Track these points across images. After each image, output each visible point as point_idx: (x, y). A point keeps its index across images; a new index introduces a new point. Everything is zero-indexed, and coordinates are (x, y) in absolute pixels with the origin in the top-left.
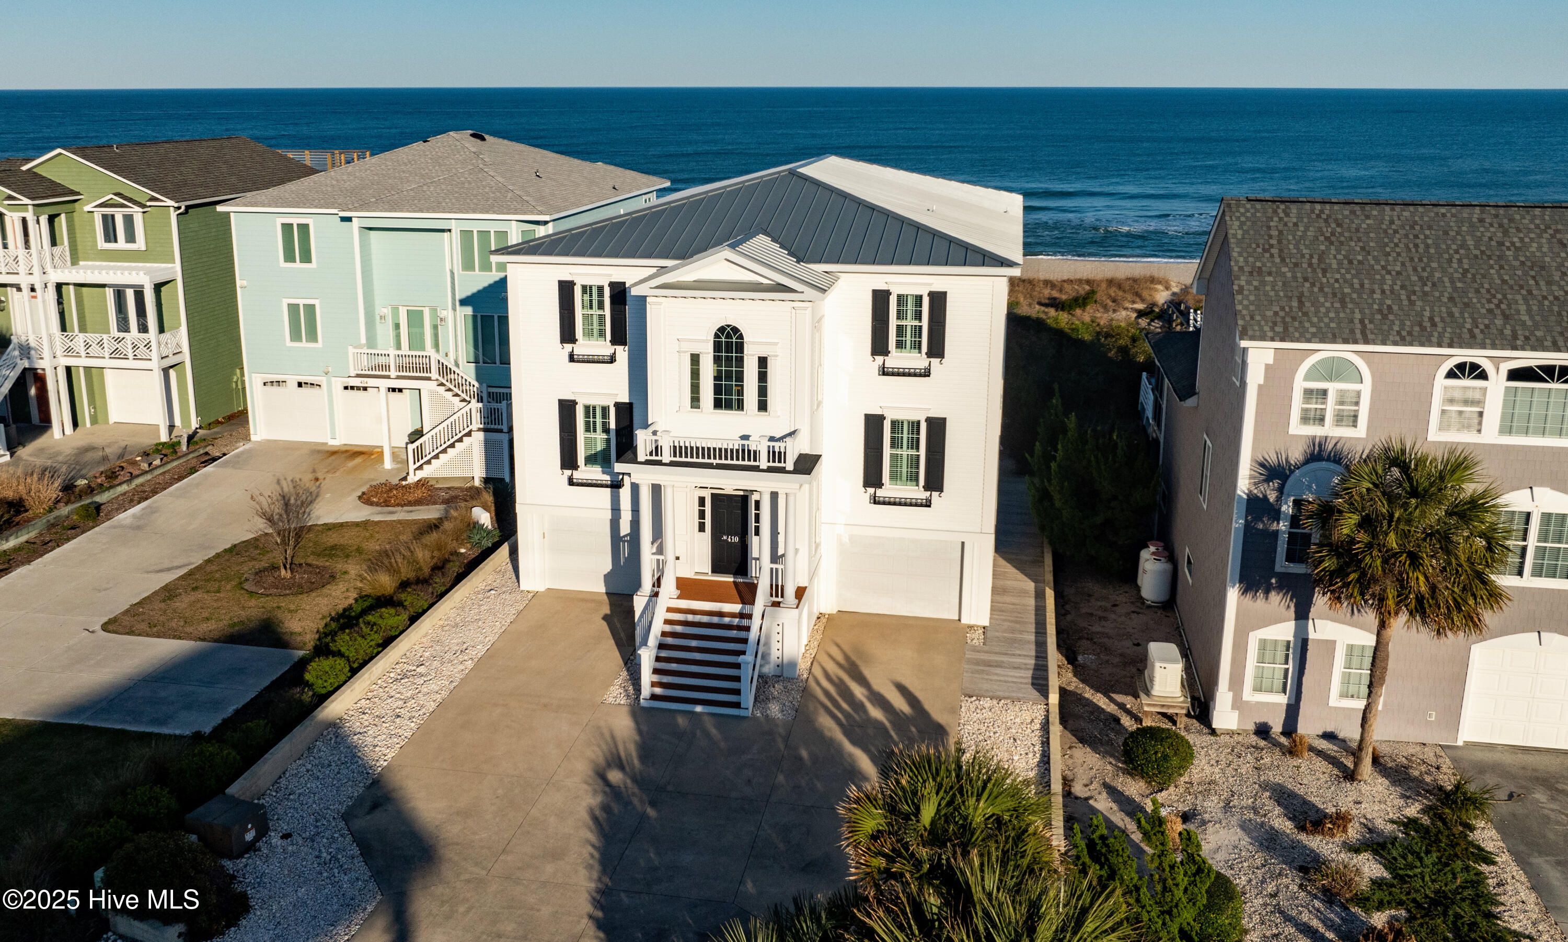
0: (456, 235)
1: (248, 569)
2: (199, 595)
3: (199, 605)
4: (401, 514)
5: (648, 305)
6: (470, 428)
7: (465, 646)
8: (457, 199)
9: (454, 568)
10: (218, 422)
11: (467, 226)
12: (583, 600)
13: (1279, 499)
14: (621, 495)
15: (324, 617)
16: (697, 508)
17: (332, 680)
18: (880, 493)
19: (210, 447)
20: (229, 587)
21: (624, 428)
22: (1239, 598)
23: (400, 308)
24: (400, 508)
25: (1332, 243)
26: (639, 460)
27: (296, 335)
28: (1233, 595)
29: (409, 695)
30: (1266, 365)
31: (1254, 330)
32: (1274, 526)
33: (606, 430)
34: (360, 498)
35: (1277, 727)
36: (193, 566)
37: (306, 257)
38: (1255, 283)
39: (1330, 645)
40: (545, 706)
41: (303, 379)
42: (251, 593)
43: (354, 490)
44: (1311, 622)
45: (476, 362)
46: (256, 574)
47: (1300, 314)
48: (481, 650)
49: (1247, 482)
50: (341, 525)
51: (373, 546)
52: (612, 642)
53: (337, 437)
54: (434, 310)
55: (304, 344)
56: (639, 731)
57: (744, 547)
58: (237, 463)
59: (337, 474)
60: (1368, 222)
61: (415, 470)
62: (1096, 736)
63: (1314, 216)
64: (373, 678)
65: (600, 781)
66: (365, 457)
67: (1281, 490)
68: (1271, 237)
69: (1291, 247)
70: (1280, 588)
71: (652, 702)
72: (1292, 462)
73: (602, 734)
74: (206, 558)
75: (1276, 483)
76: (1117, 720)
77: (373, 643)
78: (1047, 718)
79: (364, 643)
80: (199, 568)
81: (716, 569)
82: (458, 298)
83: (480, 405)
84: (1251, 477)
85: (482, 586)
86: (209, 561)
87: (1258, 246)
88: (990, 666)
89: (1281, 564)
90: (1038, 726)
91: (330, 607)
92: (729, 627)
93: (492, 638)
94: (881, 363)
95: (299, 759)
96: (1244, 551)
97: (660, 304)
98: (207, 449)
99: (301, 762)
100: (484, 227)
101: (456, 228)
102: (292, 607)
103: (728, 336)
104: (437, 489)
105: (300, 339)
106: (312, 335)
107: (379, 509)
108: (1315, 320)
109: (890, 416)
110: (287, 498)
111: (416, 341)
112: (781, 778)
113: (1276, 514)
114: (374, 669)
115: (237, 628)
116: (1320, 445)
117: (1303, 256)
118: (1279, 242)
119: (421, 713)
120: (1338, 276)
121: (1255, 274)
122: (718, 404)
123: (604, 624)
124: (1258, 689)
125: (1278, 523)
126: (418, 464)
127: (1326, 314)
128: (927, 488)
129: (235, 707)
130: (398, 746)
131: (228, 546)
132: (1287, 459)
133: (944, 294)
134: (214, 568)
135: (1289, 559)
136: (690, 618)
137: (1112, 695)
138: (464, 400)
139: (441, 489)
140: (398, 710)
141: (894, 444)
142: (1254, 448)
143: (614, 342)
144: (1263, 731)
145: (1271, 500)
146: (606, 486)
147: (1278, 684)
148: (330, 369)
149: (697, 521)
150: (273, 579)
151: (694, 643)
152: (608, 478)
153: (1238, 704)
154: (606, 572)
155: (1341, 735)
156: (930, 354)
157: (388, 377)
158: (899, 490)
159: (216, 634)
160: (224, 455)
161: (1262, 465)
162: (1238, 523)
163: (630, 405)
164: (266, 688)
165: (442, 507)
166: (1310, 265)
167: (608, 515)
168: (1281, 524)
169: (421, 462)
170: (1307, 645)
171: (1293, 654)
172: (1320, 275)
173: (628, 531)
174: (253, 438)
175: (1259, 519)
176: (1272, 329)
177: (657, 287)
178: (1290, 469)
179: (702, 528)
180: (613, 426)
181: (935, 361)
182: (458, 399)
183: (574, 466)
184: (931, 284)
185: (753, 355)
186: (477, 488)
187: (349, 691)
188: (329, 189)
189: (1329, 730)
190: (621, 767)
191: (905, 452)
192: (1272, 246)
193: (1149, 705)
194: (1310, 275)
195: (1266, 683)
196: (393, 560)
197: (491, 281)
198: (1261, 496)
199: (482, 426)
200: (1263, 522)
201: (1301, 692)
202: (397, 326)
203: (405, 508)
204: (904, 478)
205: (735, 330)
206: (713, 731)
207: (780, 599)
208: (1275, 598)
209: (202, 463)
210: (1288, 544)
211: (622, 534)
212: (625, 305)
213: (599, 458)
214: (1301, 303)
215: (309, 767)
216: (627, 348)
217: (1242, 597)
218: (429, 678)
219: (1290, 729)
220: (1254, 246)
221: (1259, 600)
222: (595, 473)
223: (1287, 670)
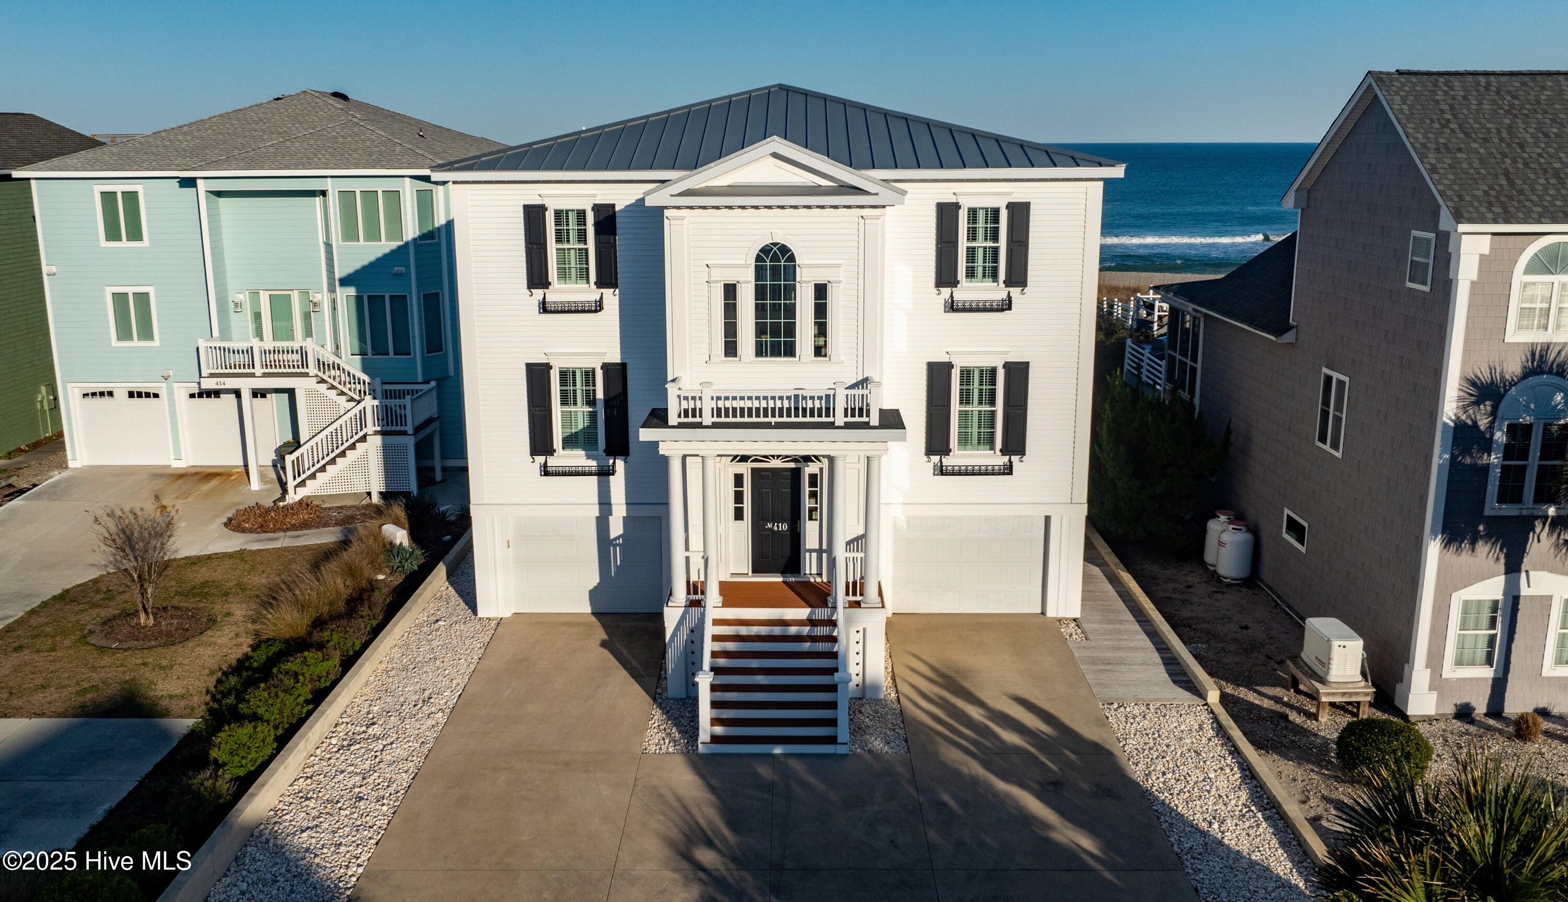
0: (333, 199)
1: (90, 618)
2: (25, 656)
3: (27, 670)
4: (284, 541)
5: (666, 222)
6: (365, 431)
7: (427, 694)
8: (332, 155)
9: (381, 598)
10: (20, 450)
11: (347, 185)
12: (566, 624)
13: (1491, 427)
14: (612, 484)
15: (212, 673)
16: (731, 489)
17: (253, 755)
18: (948, 461)
19: (14, 478)
20: (67, 642)
21: (615, 398)
22: (1441, 552)
23: (261, 292)
24: (282, 534)
25: (1516, 116)
26: (670, 424)
27: (124, 332)
28: (1433, 550)
29: (367, 765)
30: (1481, 255)
31: (1468, 212)
32: (1485, 459)
33: (591, 401)
34: (225, 525)
35: (1481, 708)
36: (11, 620)
37: (135, 234)
38: (1448, 161)
39: (1546, 601)
40: (567, 764)
41: (136, 387)
42: (101, 649)
43: (216, 516)
44: (1523, 575)
45: (363, 353)
46: (104, 623)
47: (1515, 193)
48: (449, 698)
49: (1454, 405)
50: (209, 557)
51: (259, 580)
52: (625, 673)
53: (183, 457)
54: (305, 293)
55: (136, 343)
56: (713, 789)
57: (796, 537)
58: (56, 492)
59: (190, 499)
60: (1546, 93)
61: (296, 487)
62: (1272, 739)
63: (1482, 89)
64: (310, 748)
65: (685, 865)
66: (224, 478)
67: (1494, 413)
68: (1443, 111)
69: (1471, 121)
70: (1488, 537)
71: (713, 745)
72: (1507, 377)
73: (661, 796)
74: (29, 609)
75: (1488, 406)
76: (1285, 717)
77: (301, 699)
78: (1216, 719)
79: (289, 700)
80: (19, 622)
81: (757, 568)
82: (337, 276)
83: (376, 402)
84: (1460, 399)
85: (423, 617)
86: (32, 612)
87: (1432, 121)
88: (1109, 664)
89: (1493, 507)
90: (1211, 733)
91: (218, 658)
92: (799, 638)
93: (460, 681)
94: (948, 296)
95: (225, 875)
96: (1449, 492)
97: (683, 218)
98: (10, 481)
99: (229, 880)
100: (369, 185)
101: (333, 188)
102: (164, 662)
103: (775, 258)
104: (326, 509)
105: (129, 337)
106: (146, 332)
107: (255, 536)
108: (1535, 198)
109: (959, 362)
110: (128, 532)
111: (283, 331)
112: (933, 835)
113: (1487, 445)
114: (310, 734)
115: (89, 696)
116: (1541, 356)
117: (1488, 130)
118: (1455, 116)
119: (391, 790)
120: (1539, 151)
121: (1443, 150)
122: (760, 351)
123: (606, 652)
124: (1459, 662)
125: (1489, 455)
126: (299, 480)
127: (1545, 190)
128: (1004, 452)
129: (107, 806)
130: (373, 841)
131: (58, 592)
132: (1502, 373)
133: (1027, 206)
134: (42, 620)
135: (1501, 500)
136: (744, 631)
137: (1257, 688)
138: (352, 399)
139: (330, 509)
140: (357, 790)
141: (965, 398)
142: (1464, 363)
143: (600, 284)
144: (1464, 713)
145: (1482, 428)
146: (590, 474)
147: (1481, 653)
148: (171, 373)
149: (731, 505)
150: (129, 629)
151: (754, 663)
152: (594, 463)
153: (1437, 683)
154: (591, 587)
155: (1556, 711)
156: (1009, 283)
157: (252, 375)
158: (971, 456)
159: (59, 707)
160: (35, 486)
161: (1473, 384)
162: (1439, 457)
163: (623, 366)
164: (149, 776)
165: (337, 529)
166: (1502, 140)
167: (595, 511)
168: (1493, 457)
169: (303, 477)
170: (1518, 603)
171: (1502, 616)
172: (1518, 150)
173: (621, 532)
174: (71, 464)
175: (1467, 451)
176: (1490, 210)
177: (680, 194)
178: (1505, 386)
179: (739, 515)
180: (600, 395)
181: (1015, 292)
182: (344, 398)
183: (550, 451)
184: (1010, 194)
185: (809, 282)
186: (376, 506)
187: (282, 768)
188: (162, 150)
189: (1541, 706)
190: (710, 844)
191: (975, 408)
192: (1448, 121)
193: (1328, 694)
194: (1506, 150)
195: (1467, 654)
196: (297, 592)
197: (379, 254)
198: (1470, 423)
199: (379, 429)
200: (1471, 456)
201: (1510, 663)
202: (257, 316)
203: (289, 533)
204: (975, 441)
205: (784, 249)
206: (812, 780)
207: (858, 598)
208: (1483, 548)
209: (6, 496)
210: (1500, 482)
211: (612, 537)
212: (615, 234)
213: (581, 439)
214: (1508, 179)
215: (244, 886)
216: (617, 291)
217: (1445, 551)
218: (389, 740)
219: (1496, 709)
220: (1428, 121)
221: (1464, 553)
222: (578, 458)
223: (1492, 639)
